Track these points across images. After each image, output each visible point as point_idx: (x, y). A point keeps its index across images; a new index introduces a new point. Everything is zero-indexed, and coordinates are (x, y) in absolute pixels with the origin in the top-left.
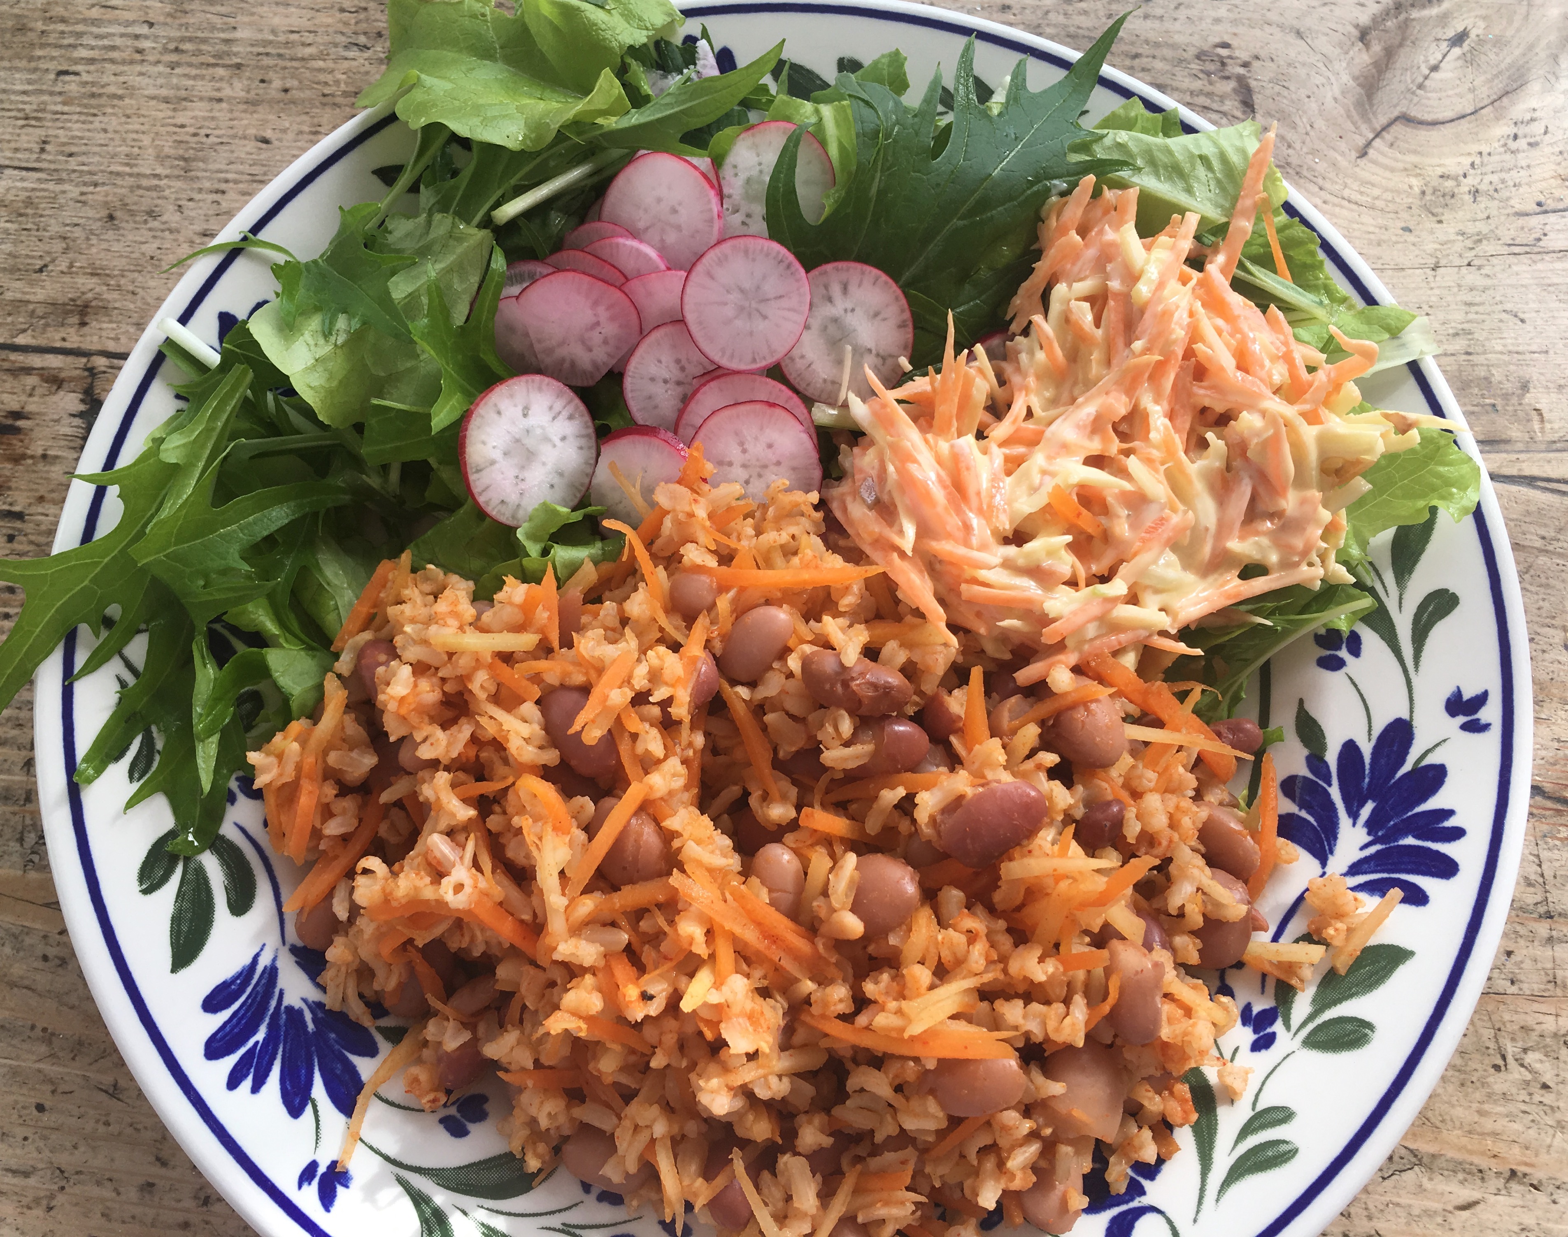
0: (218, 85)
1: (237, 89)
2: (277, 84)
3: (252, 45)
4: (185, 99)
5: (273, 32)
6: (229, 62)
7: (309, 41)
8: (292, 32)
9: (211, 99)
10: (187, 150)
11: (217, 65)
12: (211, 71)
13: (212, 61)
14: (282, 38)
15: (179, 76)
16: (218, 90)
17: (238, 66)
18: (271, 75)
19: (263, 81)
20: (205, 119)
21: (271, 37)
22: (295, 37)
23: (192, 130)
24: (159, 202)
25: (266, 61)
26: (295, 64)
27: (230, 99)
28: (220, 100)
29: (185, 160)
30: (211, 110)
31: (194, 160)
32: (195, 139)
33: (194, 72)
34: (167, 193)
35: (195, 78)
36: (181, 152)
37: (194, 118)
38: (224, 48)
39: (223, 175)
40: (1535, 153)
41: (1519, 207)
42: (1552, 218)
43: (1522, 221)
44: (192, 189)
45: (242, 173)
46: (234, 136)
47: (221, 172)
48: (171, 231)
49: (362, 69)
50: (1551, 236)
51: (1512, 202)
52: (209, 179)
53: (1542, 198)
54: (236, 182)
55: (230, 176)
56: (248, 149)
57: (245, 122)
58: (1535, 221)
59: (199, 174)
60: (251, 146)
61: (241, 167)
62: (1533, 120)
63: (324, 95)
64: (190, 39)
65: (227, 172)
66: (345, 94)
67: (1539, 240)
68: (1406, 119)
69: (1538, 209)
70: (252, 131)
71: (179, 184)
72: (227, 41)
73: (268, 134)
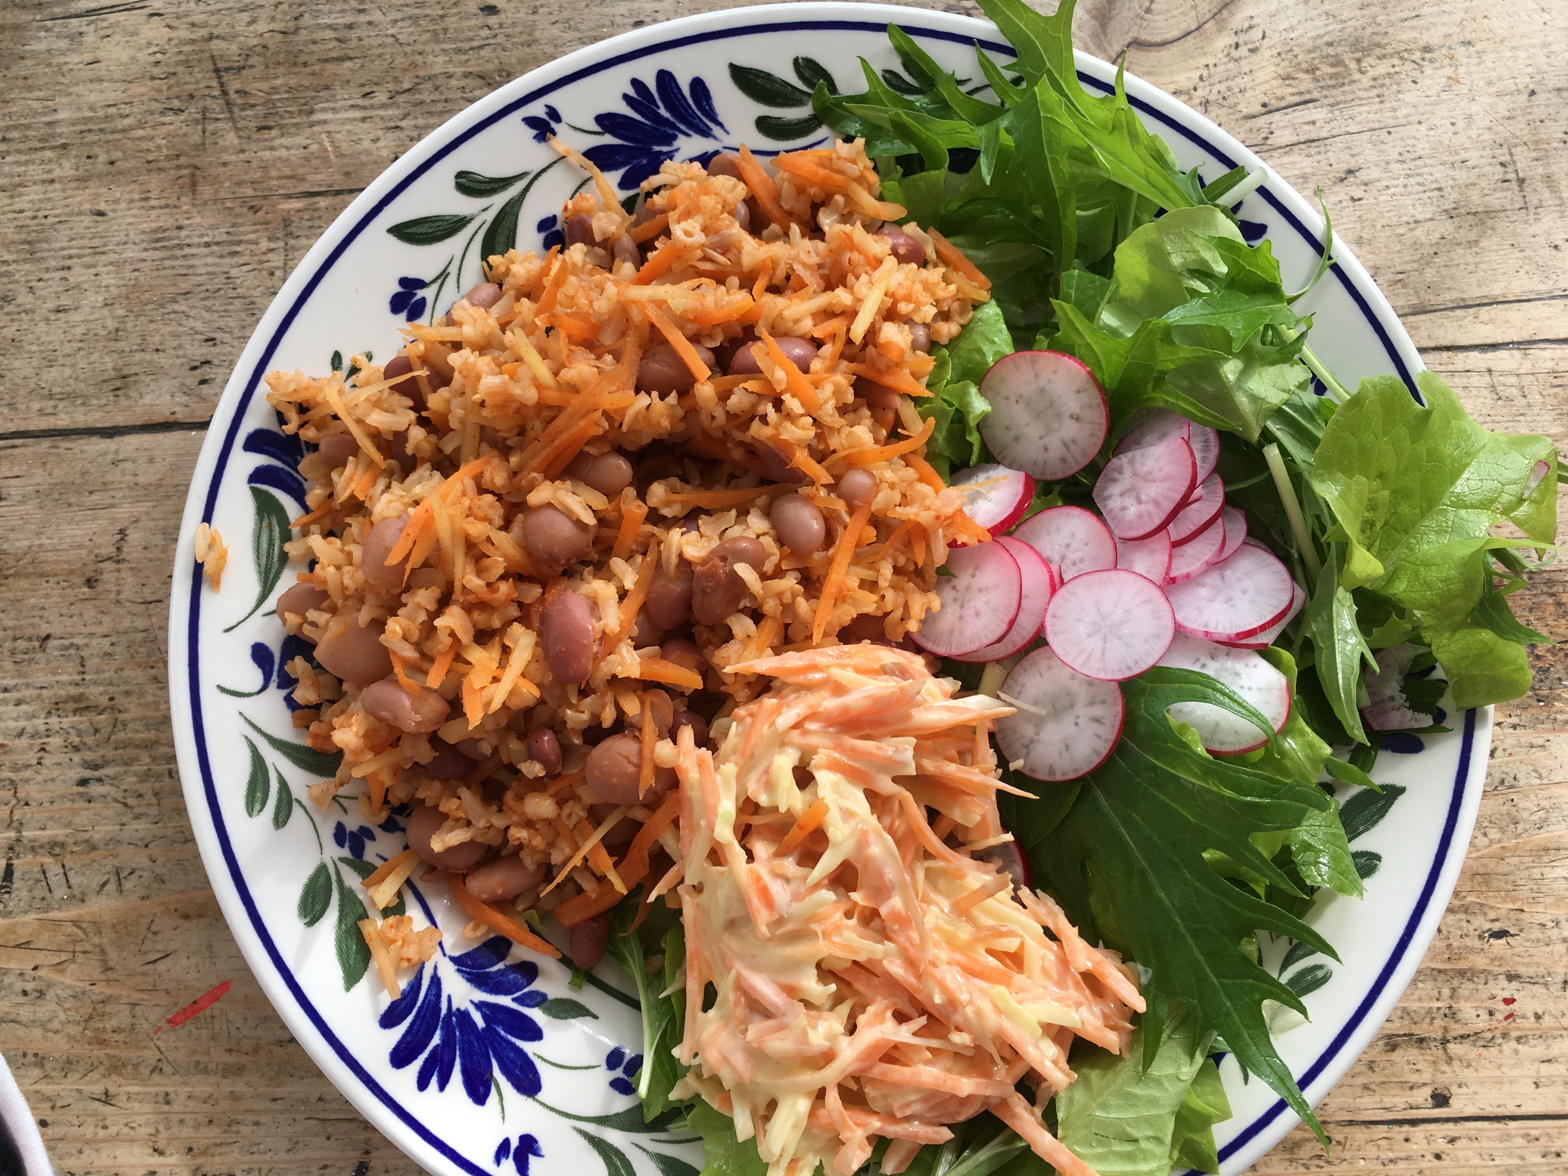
0: (48, 167)
1: (66, 168)
2: (103, 158)
3: (73, 124)
4: (19, 185)
5: (92, 108)
6: (54, 144)
7: (126, 112)
8: (109, 106)
9: (44, 182)
10: (29, 233)
11: (43, 148)
12: (39, 155)
13: (40, 145)
14: (101, 113)
15: (10, 164)
16: (50, 171)
17: (64, 146)
18: (96, 150)
19: (89, 157)
20: (40, 201)
21: (91, 114)
22: (113, 110)
23: (30, 214)
24: (12, 286)
25: (90, 138)
26: (117, 136)
27: (61, 179)
28: (52, 181)
29: (29, 243)
30: (45, 192)
31: (38, 241)
32: (35, 222)
33: (24, 158)
34: (17, 277)
35: (26, 163)
36: (24, 236)
37: (31, 201)
38: (49, 131)
39: (65, 252)
40: (1255, 58)
41: (1246, 111)
42: (1276, 117)
43: (1250, 124)
44: (40, 270)
45: (84, 248)
46: (71, 214)
47: (64, 249)
48: (26, 312)
49: (181, 132)
50: (1277, 133)
51: (1240, 107)
52: (54, 257)
53: (1266, 100)
54: (80, 257)
55: (73, 252)
56: (85, 224)
57: (79, 199)
58: (1261, 122)
59: (45, 254)
60: (87, 220)
61: (82, 242)
62: (1251, 27)
63: (149, 162)
64: (15, 127)
65: (70, 248)
66: (168, 158)
67: (1266, 138)
68: (1137, 44)
69: (1263, 110)
70: (87, 206)
71: (27, 267)
72: (50, 124)
73: (103, 207)
